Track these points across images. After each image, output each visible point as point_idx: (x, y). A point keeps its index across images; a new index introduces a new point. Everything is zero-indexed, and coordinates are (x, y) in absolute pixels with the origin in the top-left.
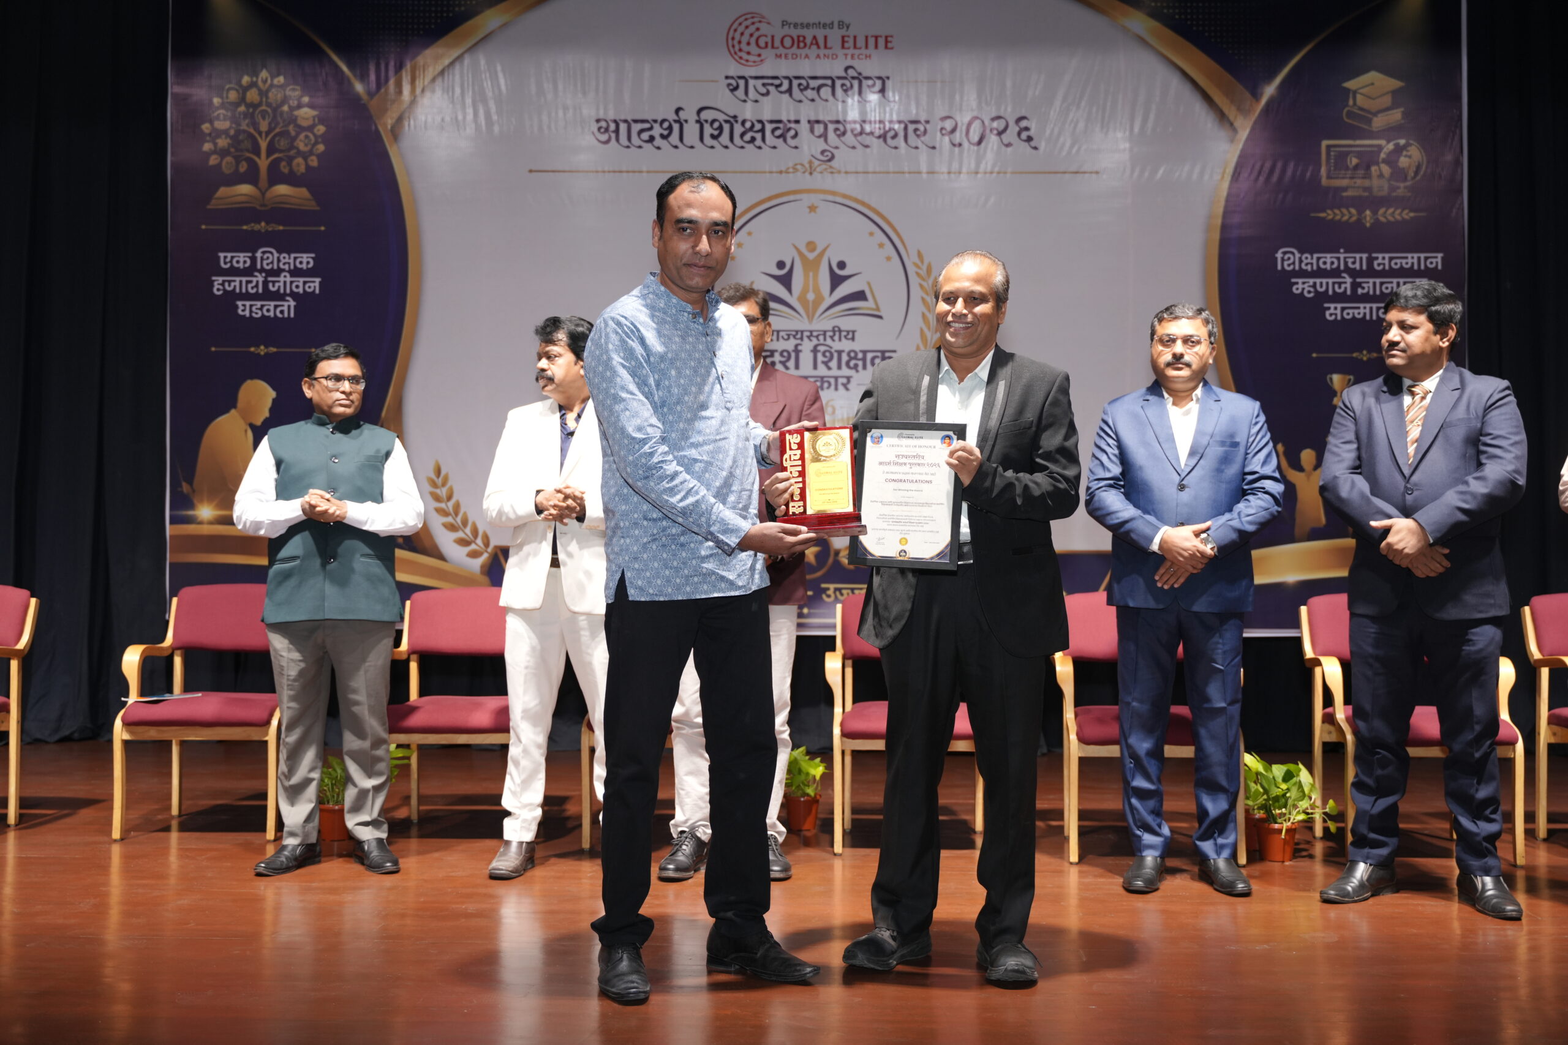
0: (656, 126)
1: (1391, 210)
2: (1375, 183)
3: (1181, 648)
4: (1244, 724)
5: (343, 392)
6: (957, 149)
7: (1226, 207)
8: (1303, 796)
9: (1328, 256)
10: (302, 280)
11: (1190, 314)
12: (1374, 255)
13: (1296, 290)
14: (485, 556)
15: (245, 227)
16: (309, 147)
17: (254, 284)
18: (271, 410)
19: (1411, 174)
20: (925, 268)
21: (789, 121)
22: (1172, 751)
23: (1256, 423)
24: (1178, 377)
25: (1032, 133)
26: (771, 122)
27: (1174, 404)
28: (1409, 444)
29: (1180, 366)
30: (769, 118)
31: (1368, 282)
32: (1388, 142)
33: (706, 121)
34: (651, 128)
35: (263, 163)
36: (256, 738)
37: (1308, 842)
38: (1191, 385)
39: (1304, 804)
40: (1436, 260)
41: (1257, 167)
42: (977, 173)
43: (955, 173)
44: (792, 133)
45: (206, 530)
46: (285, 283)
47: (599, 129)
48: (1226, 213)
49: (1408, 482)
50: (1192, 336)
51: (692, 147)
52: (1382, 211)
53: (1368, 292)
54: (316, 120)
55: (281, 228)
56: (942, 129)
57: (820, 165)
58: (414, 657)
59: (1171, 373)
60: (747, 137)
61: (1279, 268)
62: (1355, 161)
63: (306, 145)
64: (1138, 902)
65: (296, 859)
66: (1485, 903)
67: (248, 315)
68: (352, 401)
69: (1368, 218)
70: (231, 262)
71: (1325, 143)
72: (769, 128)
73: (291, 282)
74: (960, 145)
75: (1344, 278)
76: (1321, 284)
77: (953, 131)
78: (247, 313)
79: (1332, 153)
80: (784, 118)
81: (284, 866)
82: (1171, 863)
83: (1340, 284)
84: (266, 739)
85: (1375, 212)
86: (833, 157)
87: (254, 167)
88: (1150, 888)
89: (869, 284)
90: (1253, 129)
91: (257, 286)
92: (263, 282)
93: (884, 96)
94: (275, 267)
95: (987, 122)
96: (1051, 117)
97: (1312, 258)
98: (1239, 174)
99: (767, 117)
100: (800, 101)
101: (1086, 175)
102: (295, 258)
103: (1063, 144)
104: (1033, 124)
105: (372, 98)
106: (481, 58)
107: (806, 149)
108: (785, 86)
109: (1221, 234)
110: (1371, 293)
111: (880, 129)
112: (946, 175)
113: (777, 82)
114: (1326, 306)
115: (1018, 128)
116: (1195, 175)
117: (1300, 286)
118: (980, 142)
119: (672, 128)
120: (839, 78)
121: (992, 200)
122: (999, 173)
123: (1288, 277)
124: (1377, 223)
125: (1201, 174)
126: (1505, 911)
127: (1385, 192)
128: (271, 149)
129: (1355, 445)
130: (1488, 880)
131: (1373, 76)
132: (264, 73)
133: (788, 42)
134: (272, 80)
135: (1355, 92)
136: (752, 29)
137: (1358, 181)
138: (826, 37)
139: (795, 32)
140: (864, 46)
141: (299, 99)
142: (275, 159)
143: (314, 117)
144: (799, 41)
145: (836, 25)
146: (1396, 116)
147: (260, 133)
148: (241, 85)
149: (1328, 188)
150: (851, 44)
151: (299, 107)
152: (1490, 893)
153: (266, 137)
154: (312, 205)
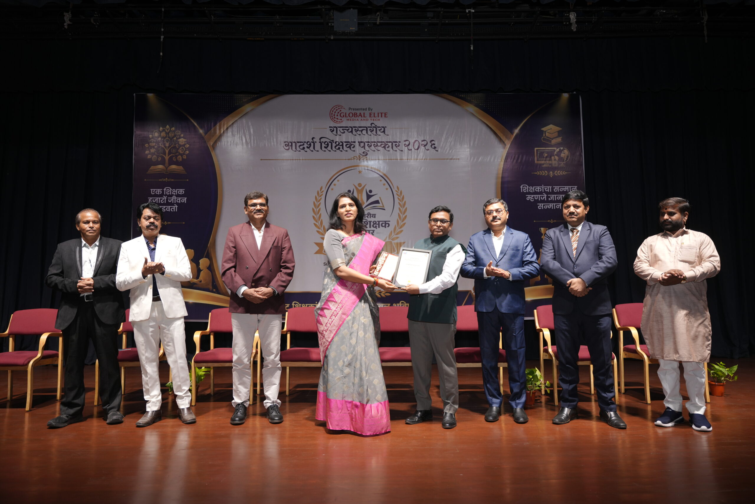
0: (305, 144)
1: (559, 171)
2: (554, 162)
7: (503, 171)
8: (538, 380)
9: (538, 187)
10: (180, 198)
11: (497, 202)
12: (554, 187)
15: (160, 180)
17: (163, 200)
20: (399, 192)
21: (352, 142)
23: (527, 242)
24: (497, 225)
25: (436, 146)
26: (346, 142)
27: (495, 235)
28: (573, 250)
29: (497, 220)
31: (552, 196)
32: (557, 148)
33: (323, 142)
34: (303, 145)
39: (538, 383)
41: (513, 157)
42: (417, 159)
43: (409, 159)
44: (353, 146)
46: (174, 199)
47: (285, 145)
48: (503, 173)
49: (574, 264)
50: (498, 209)
51: (318, 151)
52: (556, 172)
54: (186, 143)
55: (173, 180)
56: (405, 144)
57: (362, 157)
59: (494, 223)
60: (337, 147)
61: (522, 191)
62: (546, 155)
63: (182, 151)
66: (612, 422)
69: (551, 174)
70: (155, 192)
71: (536, 149)
72: (345, 144)
73: (176, 199)
74: (411, 150)
75: (544, 195)
76: (536, 197)
77: (409, 145)
80: (350, 141)
83: (542, 197)
85: (553, 172)
86: (367, 154)
87: (163, 159)
88: (495, 420)
89: (380, 198)
90: (511, 144)
91: (164, 200)
92: (166, 199)
93: (384, 133)
94: (171, 194)
95: (420, 142)
96: (442, 140)
97: (533, 188)
98: (507, 159)
99: (344, 140)
100: (356, 135)
101: (455, 160)
102: (178, 191)
103: (447, 149)
104: (436, 143)
105: (205, 135)
106: (244, 120)
107: (358, 151)
108: (350, 130)
109: (502, 180)
110: (553, 200)
111: (383, 144)
112: (406, 160)
113: (347, 129)
114: (538, 204)
115: (431, 144)
116: (492, 160)
117: (529, 198)
118: (418, 149)
119: (311, 144)
120: (369, 127)
121: (423, 168)
122: (425, 159)
123: (525, 194)
124: (554, 176)
125: (494, 159)
126: (620, 425)
127: (557, 165)
128: (170, 153)
129: (553, 251)
130: (612, 413)
131: (551, 126)
132: (168, 127)
133: (351, 115)
134: (170, 128)
135: (545, 132)
136: (339, 111)
137: (547, 162)
138: (364, 113)
139: (353, 112)
140: (377, 116)
141: (180, 135)
142: (171, 156)
143: (185, 142)
144: (355, 115)
145: (368, 109)
146: (559, 140)
147: (166, 147)
148: (159, 131)
149: (537, 164)
150: (373, 115)
151: (180, 138)
152: (613, 418)
153: (168, 148)
154: (184, 172)
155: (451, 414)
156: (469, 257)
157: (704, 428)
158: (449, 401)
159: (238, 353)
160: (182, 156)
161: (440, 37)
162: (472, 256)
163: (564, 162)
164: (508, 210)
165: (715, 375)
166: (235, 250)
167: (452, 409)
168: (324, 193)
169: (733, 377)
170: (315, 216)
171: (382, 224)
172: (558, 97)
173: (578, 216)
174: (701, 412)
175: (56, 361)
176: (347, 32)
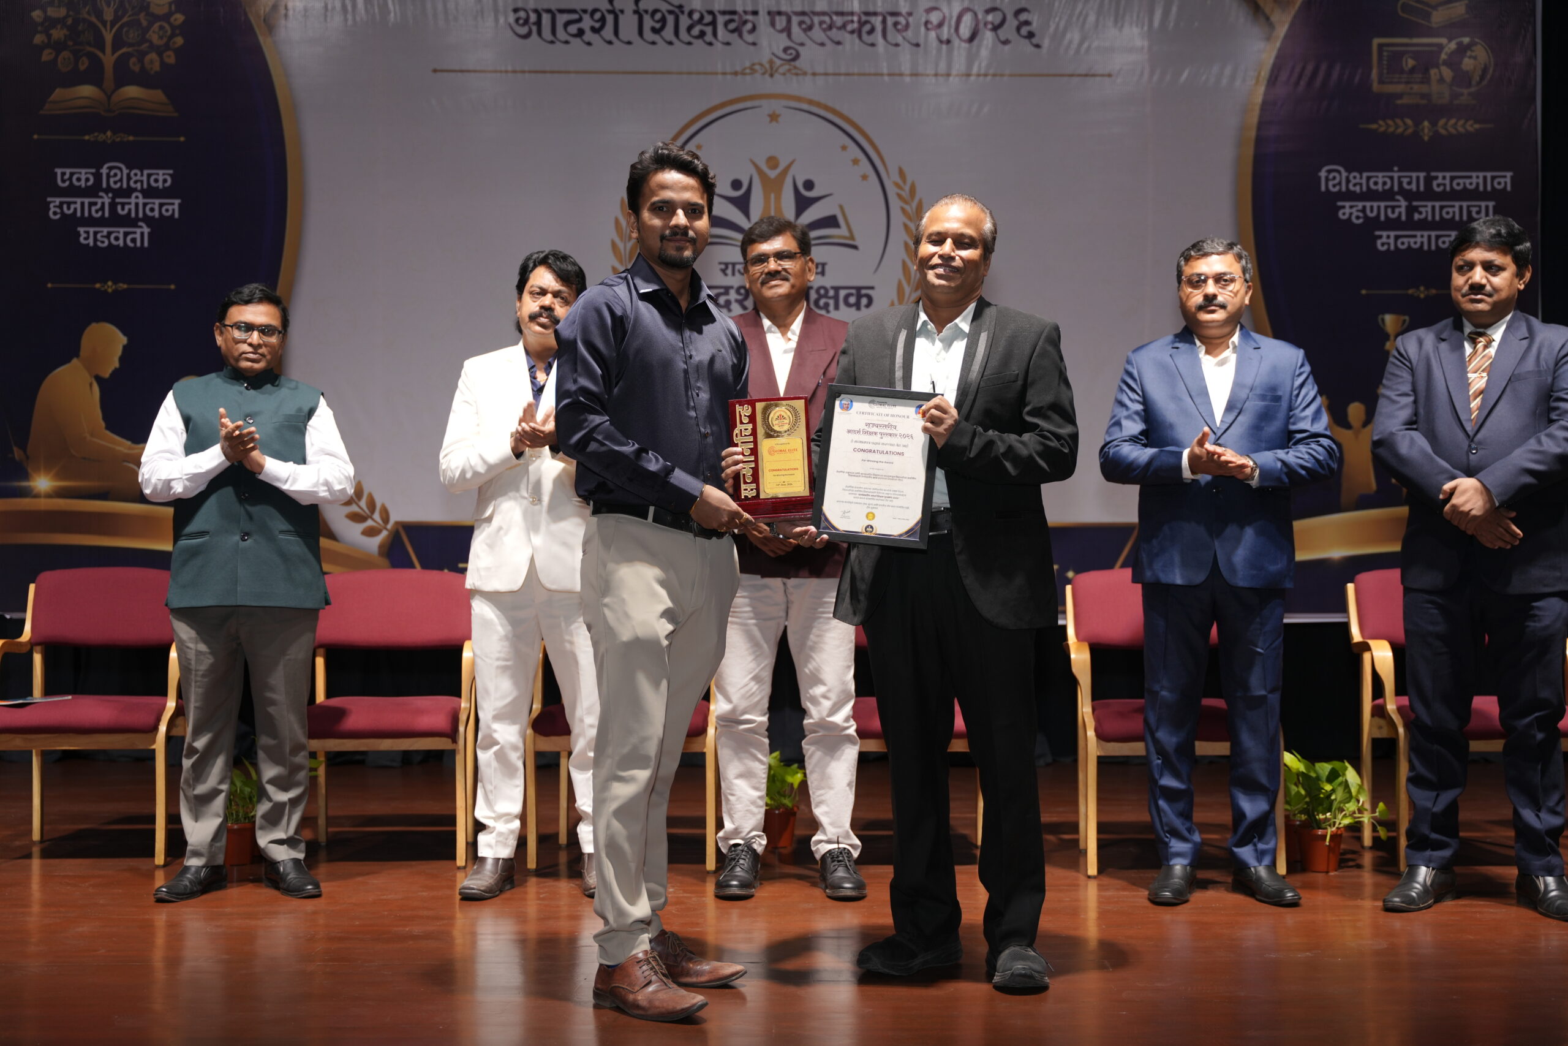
0: (586, 18)
1: (1453, 121)
2: (1435, 88)
3: (1214, 630)
4: (1284, 718)
5: (250, 345)
6: (944, 47)
7: (1261, 116)
8: (1349, 797)
9: (1380, 174)
10: (157, 201)
11: (1221, 249)
12: (1433, 174)
13: (1343, 215)
14: (385, 533)
15: (87, 138)
16: (165, 40)
17: (99, 206)
18: (122, 359)
19: (1476, 78)
20: (907, 188)
21: (745, 12)
22: (1204, 748)
23: (1300, 374)
24: (1213, 321)
25: (1034, 27)
26: (724, 13)
28: (1471, 399)
29: (1213, 308)
30: (722, 8)
31: (1426, 206)
32: (1450, 40)
33: (646, 12)
34: (580, 20)
35: (109, 59)
36: (141, 747)
37: (1354, 852)
38: (1226, 330)
39: (1351, 806)
40: (1505, 180)
41: (1298, 70)
42: (968, 75)
43: (942, 75)
44: (749, 26)
45: (43, 504)
46: (137, 205)
47: (517, 20)
48: (1261, 125)
49: (1472, 441)
50: (1225, 274)
51: (629, 43)
52: (1442, 122)
53: (1426, 218)
54: (173, 7)
55: (131, 138)
56: (927, 23)
57: (781, 65)
58: (321, 651)
59: (1205, 317)
60: (696, 31)
61: (1323, 188)
62: (1411, 63)
63: (161, 38)
64: (1166, 915)
65: (200, 883)
66: (1549, 905)
67: (92, 244)
68: (263, 355)
69: (1426, 131)
70: (70, 179)
71: (1376, 41)
72: (721, 20)
73: (145, 205)
74: (948, 42)
75: (1398, 200)
76: (1372, 208)
77: (940, 25)
78: (91, 242)
79: (1385, 54)
80: (739, 9)
81: (188, 891)
82: (1202, 875)
83: (1393, 208)
84: (153, 747)
85: (1434, 124)
86: (797, 56)
87: (97, 65)
88: (1179, 900)
89: (841, 207)
90: (1292, 25)
91: (102, 208)
92: (110, 204)
94: (125, 186)
95: (980, 14)
96: (1056, 8)
97: (1361, 178)
98: (1277, 78)
101: (1096, 77)
102: (149, 175)
103: (1071, 41)
104: (1034, 18)
107: (766, 45)
109: (1256, 148)
110: (1430, 218)
111: (852, 21)
112: (933, 77)
114: (1377, 233)
115: (1017, 23)
116: (1225, 78)
117: (1347, 211)
118: (972, 40)
119: (603, 20)
121: (986, 109)
122: (994, 75)
123: (1333, 199)
124: (1436, 136)
125: (1233, 77)
128: (118, 43)
129: (1412, 399)
130: (1550, 880)
137: (1415, 86)
142: (123, 54)
146: (1459, 9)
147: (103, 23)
149: (1380, 95)
152: (1553, 894)
153: (111, 27)
154: (170, 111)
156: (1127, 416)
160: (160, 55)
162: (1136, 414)
163: (1473, 90)
171: (847, 297)
173: (1495, 298)
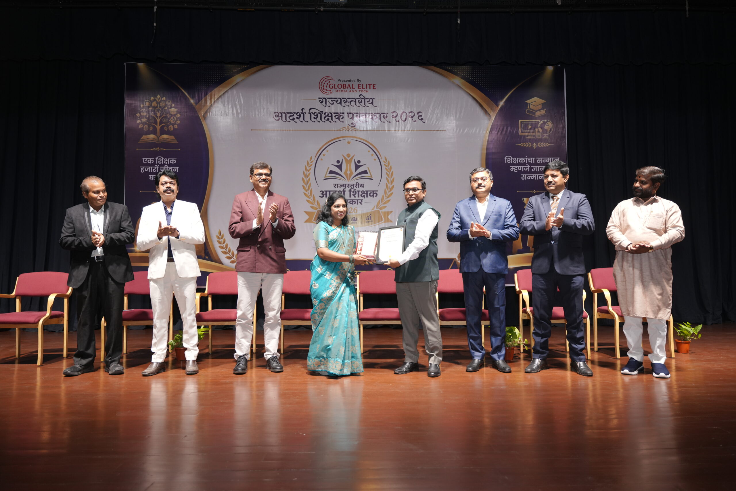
0: (295, 115)
1: (542, 143)
2: (537, 134)
6: (398, 123)
8: (516, 337)
9: (522, 158)
11: (482, 170)
12: (537, 158)
13: (511, 170)
15: (152, 149)
19: (549, 131)
20: (387, 162)
21: (341, 113)
23: (508, 208)
24: (481, 192)
25: (423, 117)
26: (334, 113)
27: (479, 201)
29: (481, 187)
31: (535, 167)
32: (541, 121)
33: (312, 113)
34: (293, 115)
37: (518, 354)
38: (485, 195)
39: (517, 340)
41: (498, 129)
42: (404, 131)
43: (397, 131)
44: (342, 117)
47: (276, 115)
48: (488, 145)
50: (484, 177)
51: (307, 122)
52: (539, 143)
54: (177, 113)
55: (165, 149)
56: (392, 116)
57: (351, 128)
59: (479, 190)
60: (326, 118)
61: (506, 162)
62: (530, 127)
63: (173, 121)
66: (581, 371)
69: (535, 146)
70: (147, 161)
71: (520, 121)
72: (334, 115)
74: (399, 121)
75: (527, 166)
76: (520, 167)
77: (396, 116)
79: (523, 124)
80: (339, 112)
83: (526, 168)
85: (537, 144)
86: (355, 125)
87: (155, 128)
88: (475, 370)
89: (368, 168)
90: (496, 116)
91: (156, 169)
92: (158, 168)
93: (373, 105)
94: (163, 163)
95: (408, 113)
96: (429, 111)
97: (517, 159)
98: (492, 131)
99: (333, 111)
100: (344, 106)
101: (441, 131)
102: (170, 160)
103: (433, 121)
104: (423, 114)
105: (196, 105)
106: (235, 91)
107: (346, 122)
108: (339, 101)
109: (487, 150)
110: (536, 171)
111: (371, 115)
112: (394, 131)
113: (336, 100)
114: (521, 175)
115: (418, 116)
116: (477, 132)
117: (513, 169)
118: (405, 120)
119: (300, 115)
120: (357, 98)
121: (410, 139)
122: (412, 131)
123: (509, 165)
124: (538, 147)
125: (479, 131)
126: (587, 373)
127: (540, 137)
128: (161, 122)
130: (581, 363)
131: (535, 99)
132: (159, 96)
133: (340, 86)
134: (161, 99)
135: (530, 104)
136: (328, 82)
137: (531, 133)
138: (353, 85)
139: (342, 83)
140: (366, 88)
141: (171, 105)
142: (162, 126)
143: (176, 111)
144: (344, 86)
145: (356, 81)
146: (543, 112)
147: (157, 117)
148: (150, 100)
149: (522, 136)
150: (361, 87)
151: (171, 108)
152: (582, 367)
153: (159, 118)
154: (176, 142)
155: (436, 365)
156: (455, 222)
157: (662, 374)
158: (433, 354)
159: (243, 309)
160: (173, 126)
161: (428, 10)
162: (458, 221)
163: (548, 134)
164: (493, 179)
165: (682, 334)
166: (241, 214)
167: (437, 360)
168: (314, 163)
169: (698, 336)
170: (305, 186)
171: (370, 194)
172: (543, 69)
173: (556, 185)
174: (662, 361)
175: (61, 321)
176: (337, 4)
